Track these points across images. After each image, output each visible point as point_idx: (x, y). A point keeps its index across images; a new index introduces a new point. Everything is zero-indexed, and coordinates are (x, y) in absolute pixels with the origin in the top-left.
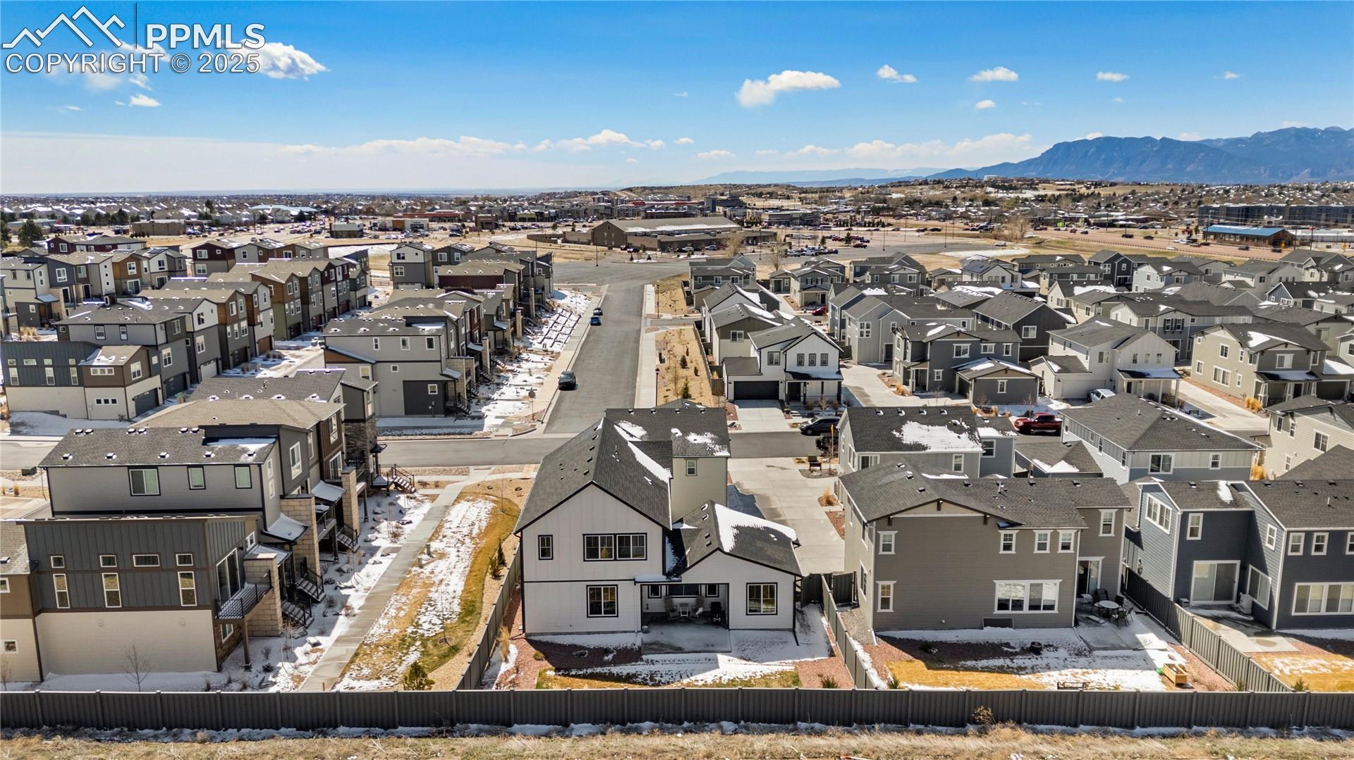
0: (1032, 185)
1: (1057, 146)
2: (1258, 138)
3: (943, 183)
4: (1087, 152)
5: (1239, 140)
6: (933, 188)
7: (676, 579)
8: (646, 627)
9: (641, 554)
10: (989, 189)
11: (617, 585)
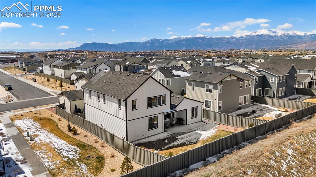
0: (83, 52)
1: (84, 44)
2: (123, 43)
3: (61, 51)
4: (90, 46)
5: (120, 44)
6: (59, 52)
7: (175, 110)
8: (166, 130)
9: (164, 103)
10: (73, 52)
11: (157, 116)
